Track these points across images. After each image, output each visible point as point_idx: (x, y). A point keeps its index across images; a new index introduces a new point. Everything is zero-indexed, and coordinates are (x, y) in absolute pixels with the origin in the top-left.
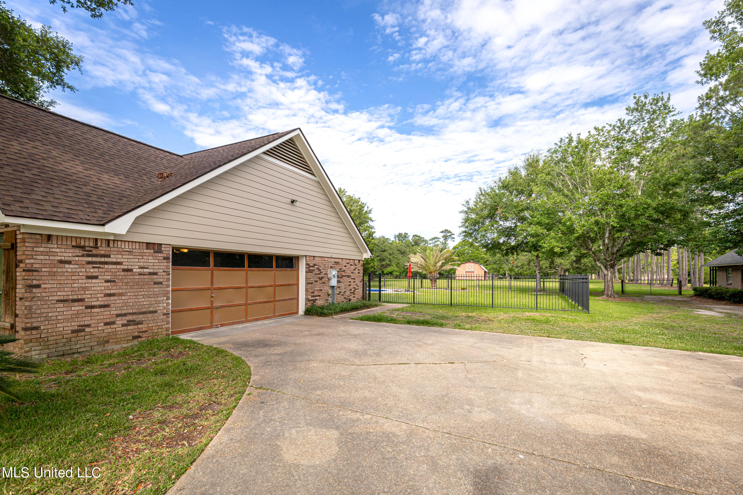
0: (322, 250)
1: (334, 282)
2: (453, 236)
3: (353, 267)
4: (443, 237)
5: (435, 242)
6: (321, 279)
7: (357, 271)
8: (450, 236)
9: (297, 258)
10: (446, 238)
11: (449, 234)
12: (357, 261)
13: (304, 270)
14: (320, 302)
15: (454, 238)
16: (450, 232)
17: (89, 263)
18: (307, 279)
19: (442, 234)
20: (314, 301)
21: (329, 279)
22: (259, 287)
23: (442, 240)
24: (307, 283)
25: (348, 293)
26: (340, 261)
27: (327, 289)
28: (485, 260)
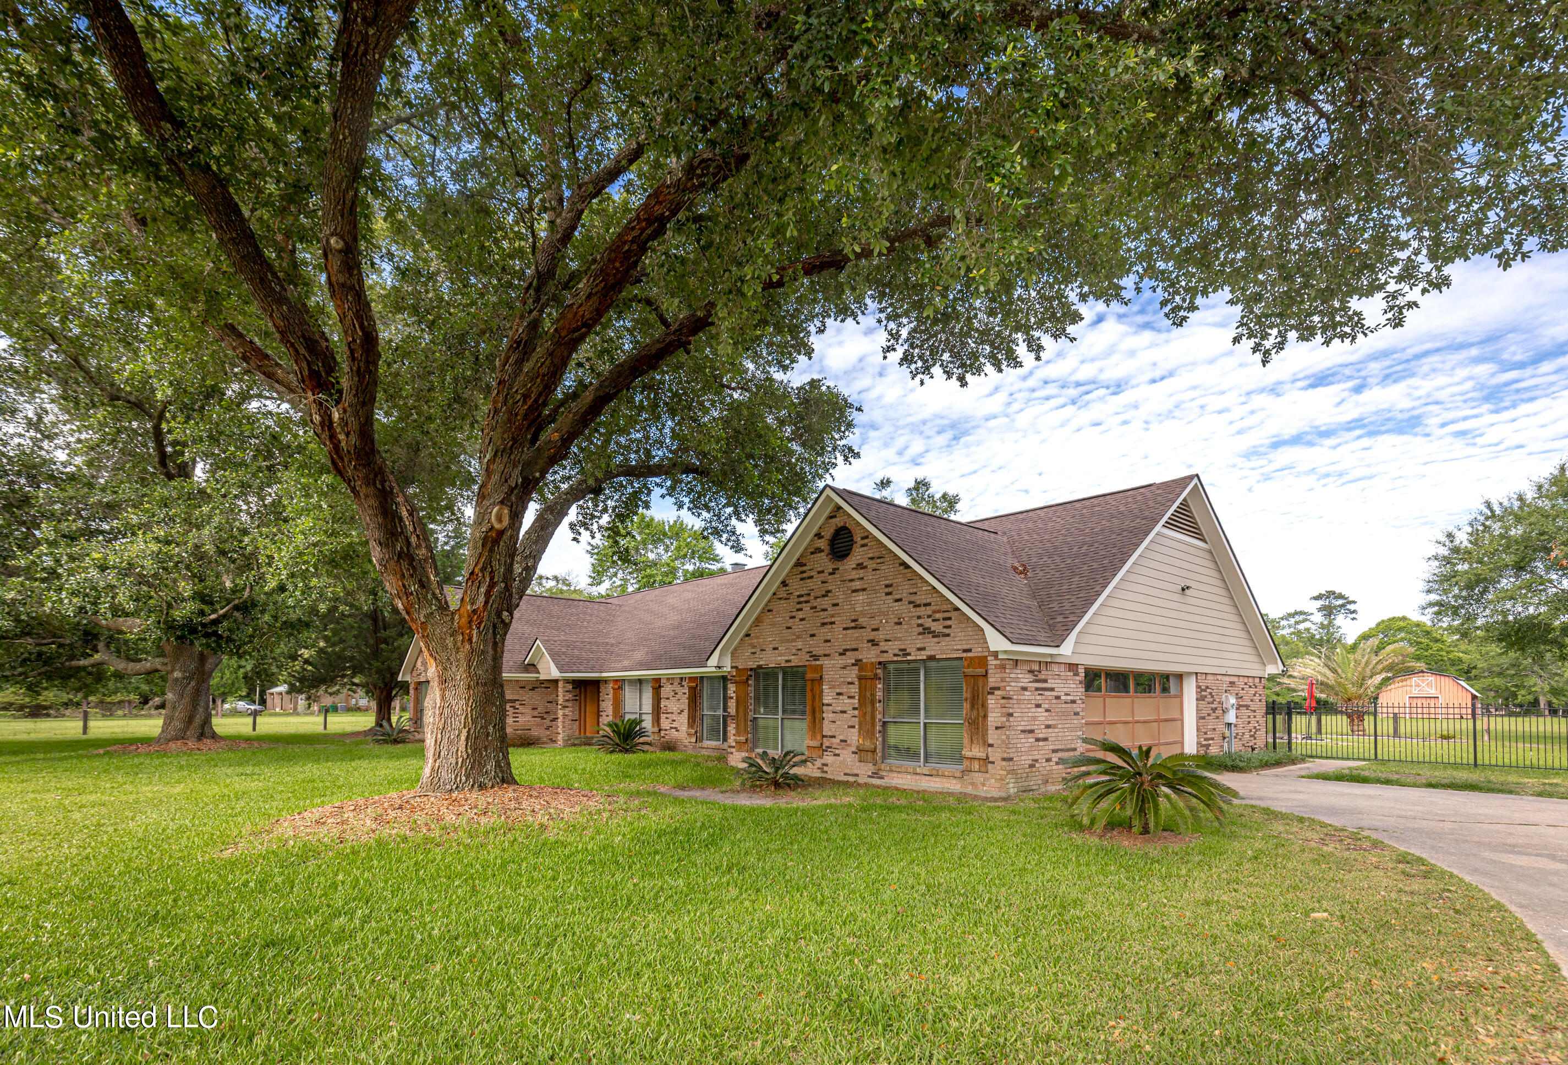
0: (1216, 662)
1: (1231, 717)
2: (1351, 607)
3: (1252, 691)
4: (1320, 610)
5: (1297, 623)
6: (1214, 710)
7: (1257, 698)
8: (1343, 606)
9: (1180, 677)
10: (1329, 611)
11: (1340, 602)
12: (1257, 680)
13: (1194, 696)
14: (1214, 750)
15: (1354, 612)
16: (1341, 596)
17: (1037, 689)
18: (1198, 710)
19: (1319, 603)
20: (1208, 746)
21: (1225, 711)
22: (1145, 722)
23: (1318, 618)
24: (1200, 718)
25: (1247, 736)
26: (1235, 679)
27: (1221, 728)
28: (1465, 667)
